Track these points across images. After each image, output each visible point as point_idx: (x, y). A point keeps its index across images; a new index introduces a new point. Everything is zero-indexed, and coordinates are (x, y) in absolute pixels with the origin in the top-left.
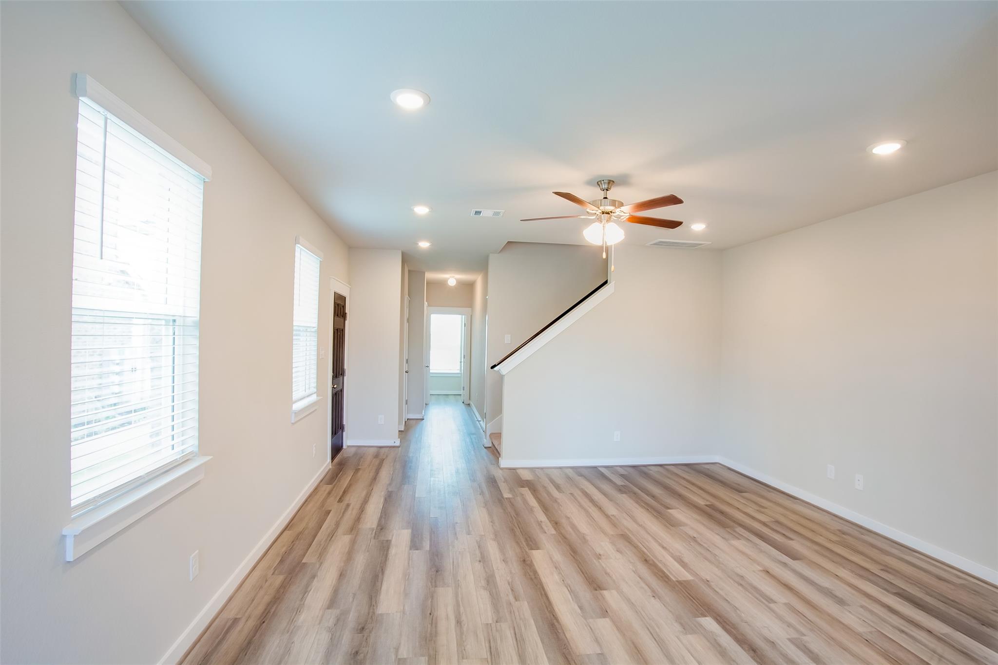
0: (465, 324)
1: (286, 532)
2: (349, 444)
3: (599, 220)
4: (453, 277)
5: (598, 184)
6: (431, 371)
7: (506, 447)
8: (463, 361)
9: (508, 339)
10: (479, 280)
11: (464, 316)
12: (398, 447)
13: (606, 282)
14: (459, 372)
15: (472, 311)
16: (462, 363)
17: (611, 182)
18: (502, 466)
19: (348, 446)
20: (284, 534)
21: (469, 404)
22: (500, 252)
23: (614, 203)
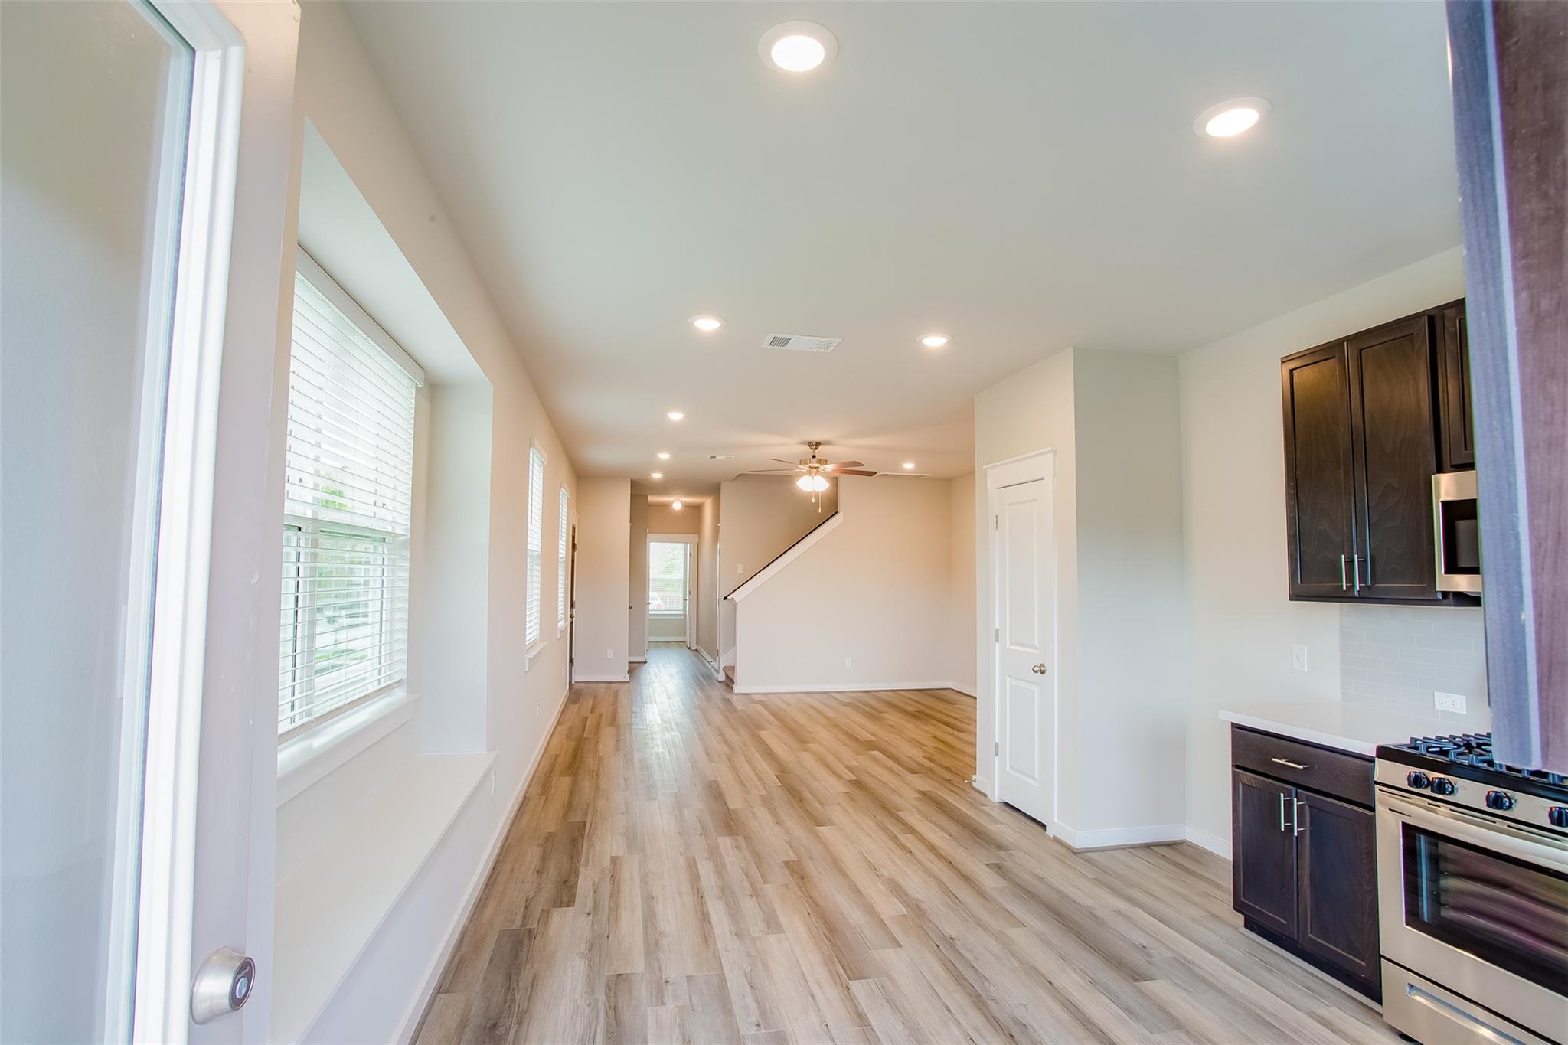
0: (690, 554)
1: (559, 727)
2: (577, 680)
3: (809, 473)
4: (677, 500)
5: (810, 444)
6: (650, 612)
7: (738, 677)
8: (687, 598)
9: (740, 569)
10: (708, 503)
11: (688, 545)
12: (628, 682)
13: (836, 513)
14: (681, 613)
15: (699, 537)
16: (687, 602)
17: (818, 444)
18: (736, 692)
19: (576, 682)
20: (557, 729)
21: (696, 650)
22: (733, 480)
23: (819, 461)
